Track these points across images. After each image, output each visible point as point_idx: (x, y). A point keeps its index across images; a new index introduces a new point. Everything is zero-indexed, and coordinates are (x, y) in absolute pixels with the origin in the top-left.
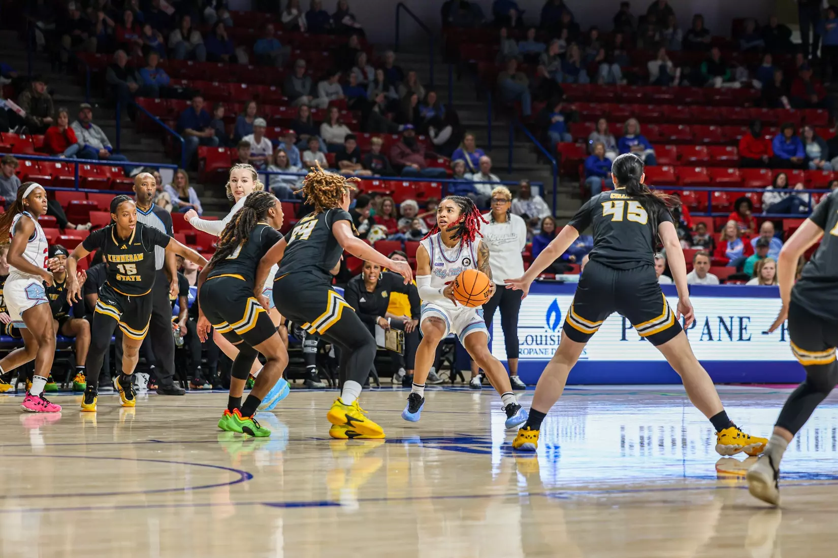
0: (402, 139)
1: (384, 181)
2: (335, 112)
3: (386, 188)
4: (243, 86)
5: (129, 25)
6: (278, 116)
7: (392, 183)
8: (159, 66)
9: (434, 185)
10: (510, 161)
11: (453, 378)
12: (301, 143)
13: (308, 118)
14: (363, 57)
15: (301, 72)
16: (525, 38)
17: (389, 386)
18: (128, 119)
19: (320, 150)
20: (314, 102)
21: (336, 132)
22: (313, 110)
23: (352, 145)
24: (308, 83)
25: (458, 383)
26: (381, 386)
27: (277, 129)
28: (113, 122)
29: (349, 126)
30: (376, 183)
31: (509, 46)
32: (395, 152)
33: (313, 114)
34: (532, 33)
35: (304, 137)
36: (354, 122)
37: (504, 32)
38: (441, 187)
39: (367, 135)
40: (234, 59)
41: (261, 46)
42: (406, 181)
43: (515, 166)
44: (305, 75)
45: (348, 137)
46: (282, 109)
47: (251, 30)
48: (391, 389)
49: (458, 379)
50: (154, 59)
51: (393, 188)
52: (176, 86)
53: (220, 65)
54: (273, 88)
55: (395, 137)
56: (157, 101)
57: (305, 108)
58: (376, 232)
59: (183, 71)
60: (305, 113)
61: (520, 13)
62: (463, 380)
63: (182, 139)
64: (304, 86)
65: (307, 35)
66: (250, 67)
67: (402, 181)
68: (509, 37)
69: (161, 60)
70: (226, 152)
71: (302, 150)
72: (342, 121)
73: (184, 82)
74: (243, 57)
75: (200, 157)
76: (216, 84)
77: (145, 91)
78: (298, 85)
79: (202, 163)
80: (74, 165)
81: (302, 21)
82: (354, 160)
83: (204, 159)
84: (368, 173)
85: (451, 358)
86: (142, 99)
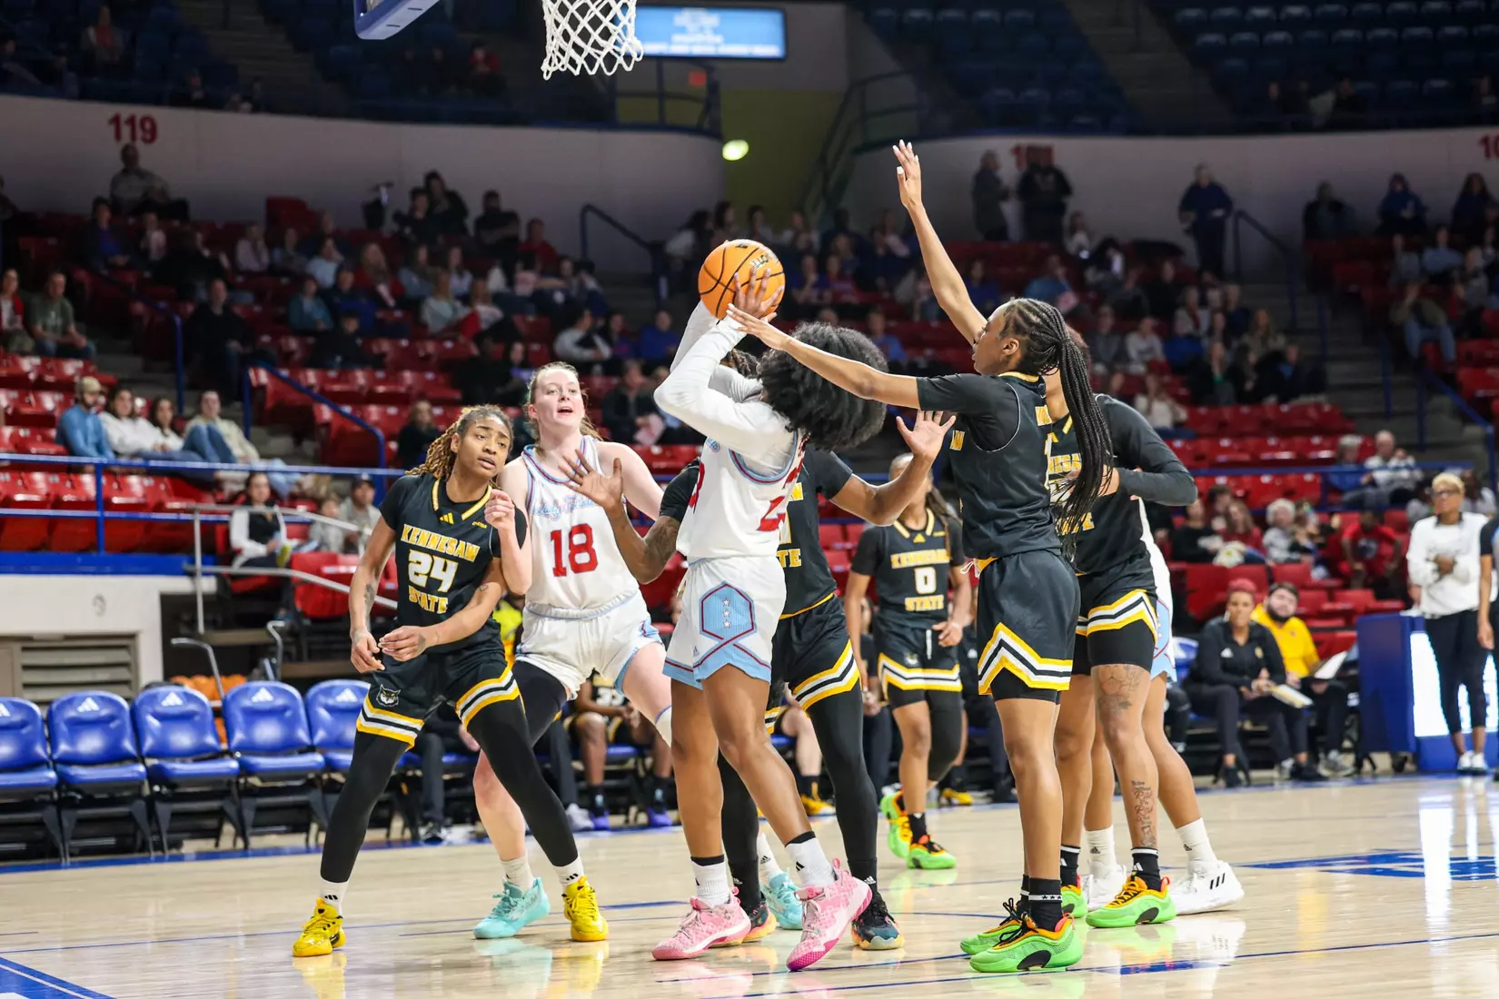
2: (1152, 383)
7: (1246, 479)
8: (889, 331)
9: (1309, 477)
10: (1422, 432)
11: (1358, 765)
14: (1192, 295)
15: (1106, 323)
16: (1434, 244)
24: (1115, 342)
25: (1367, 773)
26: (1254, 783)
31: (1407, 262)
34: (1443, 236)
37: (1398, 241)
41: (1036, 291)
42: (1266, 474)
43: (1429, 439)
44: (1113, 329)
47: (1021, 270)
49: (1367, 766)
50: (878, 322)
51: (1248, 486)
59: (925, 337)
61: (1420, 208)
62: (1374, 767)
64: (1107, 346)
68: (1409, 247)
69: (893, 324)
72: (1163, 392)
73: (929, 352)
85: (1354, 735)
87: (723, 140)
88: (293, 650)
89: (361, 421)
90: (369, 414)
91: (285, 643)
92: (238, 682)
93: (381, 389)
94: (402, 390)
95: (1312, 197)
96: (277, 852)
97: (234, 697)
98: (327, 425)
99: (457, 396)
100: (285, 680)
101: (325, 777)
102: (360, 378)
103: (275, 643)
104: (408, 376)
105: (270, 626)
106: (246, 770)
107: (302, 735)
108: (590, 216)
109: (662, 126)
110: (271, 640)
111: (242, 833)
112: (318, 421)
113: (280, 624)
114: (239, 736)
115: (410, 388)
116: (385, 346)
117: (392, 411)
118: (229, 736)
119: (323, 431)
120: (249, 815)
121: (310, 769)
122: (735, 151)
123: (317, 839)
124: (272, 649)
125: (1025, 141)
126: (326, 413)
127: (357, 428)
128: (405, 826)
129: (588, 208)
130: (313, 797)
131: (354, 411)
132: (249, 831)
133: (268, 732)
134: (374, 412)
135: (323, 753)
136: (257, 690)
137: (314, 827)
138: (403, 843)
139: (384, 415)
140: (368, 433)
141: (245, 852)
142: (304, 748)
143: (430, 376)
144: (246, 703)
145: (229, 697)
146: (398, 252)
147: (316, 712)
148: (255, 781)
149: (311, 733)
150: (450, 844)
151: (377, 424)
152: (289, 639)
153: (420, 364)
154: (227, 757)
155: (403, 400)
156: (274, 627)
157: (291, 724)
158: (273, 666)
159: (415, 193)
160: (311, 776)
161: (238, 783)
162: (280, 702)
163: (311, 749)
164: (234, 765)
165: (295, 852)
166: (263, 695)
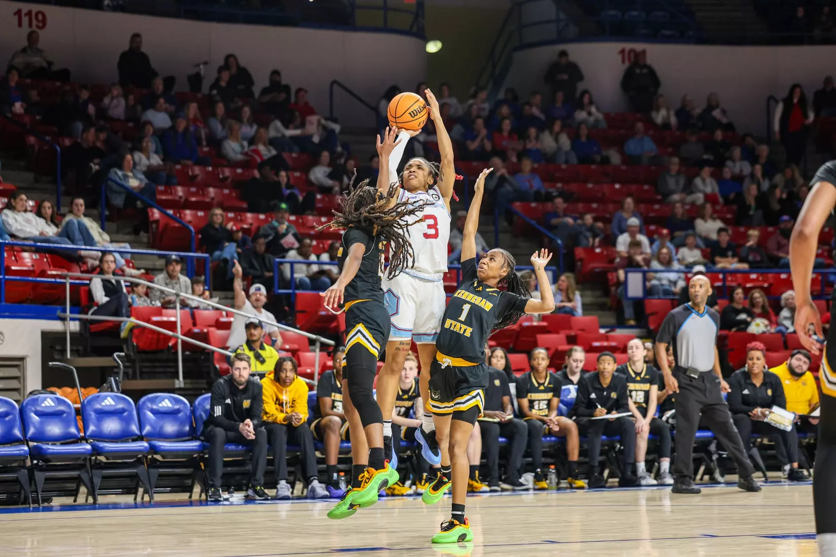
0: (778, 232)
1: (762, 274)
3: (764, 281)
4: (617, 186)
5: (505, 134)
6: (652, 215)
7: (770, 276)
8: (533, 171)
12: (676, 240)
13: (683, 215)
14: (737, 152)
15: (674, 168)
17: (777, 482)
18: (506, 224)
19: (697, 247)
20: (689, 199)
21: (709, 227)
22: (687, 207)
23: (725, 238)
24: (682, 181)
26: (770, 480)
27: (652, 227)
28: (492, 228)
29: (724, 220)
30: (753, 276)
32: (772, 244)
33: (688, 211)
35: (679, 234)
36: (729, 216)
38: (820, 278)
39: (742, 229)
40: (606, 160)
41: (632, 146)
42: (784, 273)
44: (679, 173)
45: (720, 230)
46: (657, 207)
47: (622, 131)
48: (780, 484)
50: (527, 165)
51: (771, 281)
52: (551, 190)
53: (593, 167)
54: (646, 187)
55: (771, 229)
56: (533, 205)
57: (678, 205)
58: (758, 325)
59: (557, 175)
60: (679, 210)
63: (559, 242)
64: (677, 183)
65: (678, 133)
66: (623, 168)
67: (780, 273)
69: (536, 166)
70: (602, 252)
71: (678, 247)
72: (715, 216)
73: (559, 185)
74: (615, 158)
75: (577, 258)
76: (590, 186)
77: (522, 196)
78: (671, 183)
79: (579, 264)
80: (455, 271)
81: (673, 120)
82: (730, 253)
83: (581, 260)
84: (745, 266)
86: (518, 204)
87: (426, 40)
88: (130, 371)
89: (180, 220)
90: (185, 215)
91: (124, 367)
92: (93, 392)
93: (193, 199)
94: (208, 200)
95: (820, 86)
96: (115, 506)
97: (89, 402)
98: (157, 222)
99: (245, 206)
100: (123, 392)
101: (150, 457)
102: (180, 191)
103: (118, 367)
104: (212, 191)
105: (115, 355)
106: (96, 451)
107: (134, 428)
108: (335, 87)
109: (385, 29)
110: (116, 365)
111: (92, 492)
112: (151, 219)
113: (123, 354)
114: (92, 428)
115: (213, 199)
116: (197, 170)
117: (201, 214)
118: (86, 428)
119: (154, 226)
120: (97, 481)
121: (140, 451)
122: (433, 47)
123: (143, 498)
124: (115, 370)
125: (628, 46)
126: (156, 214)
127: (177, 225)
128: (202, 492)
129: (334, 82)
130: (141, 470)
131: (175, 213)
132: (97, 492)
133: (112, 426)
134: (188, 214)
135: (147, 442)
136: (105, 398)
137: (141, 490)
138: (201, 503)
139: (196, 216)
140: (184, 228)
141: (94, 506)
142: (135, 437)
143: (226, 191)
144: (98, 406)
145: (86, 401)
146: (207, 107)
147: (145, 414)
148: (102, 459)
149: (141, 428)
150: (232, 504)
151: (190, 222)
152: (127, 364)
153: (221, 184)
154: (84, 442)
155: (207, 207)
156: (118, 356)
157: (127, 421)
158: (116, 381)
159: (221, 70)
160: (140, 456)
161: (90, 459)
162: (120, 406)
163: (140, 438)
164: (89, 447)
165: (128, 507)
166: (109, 401)
